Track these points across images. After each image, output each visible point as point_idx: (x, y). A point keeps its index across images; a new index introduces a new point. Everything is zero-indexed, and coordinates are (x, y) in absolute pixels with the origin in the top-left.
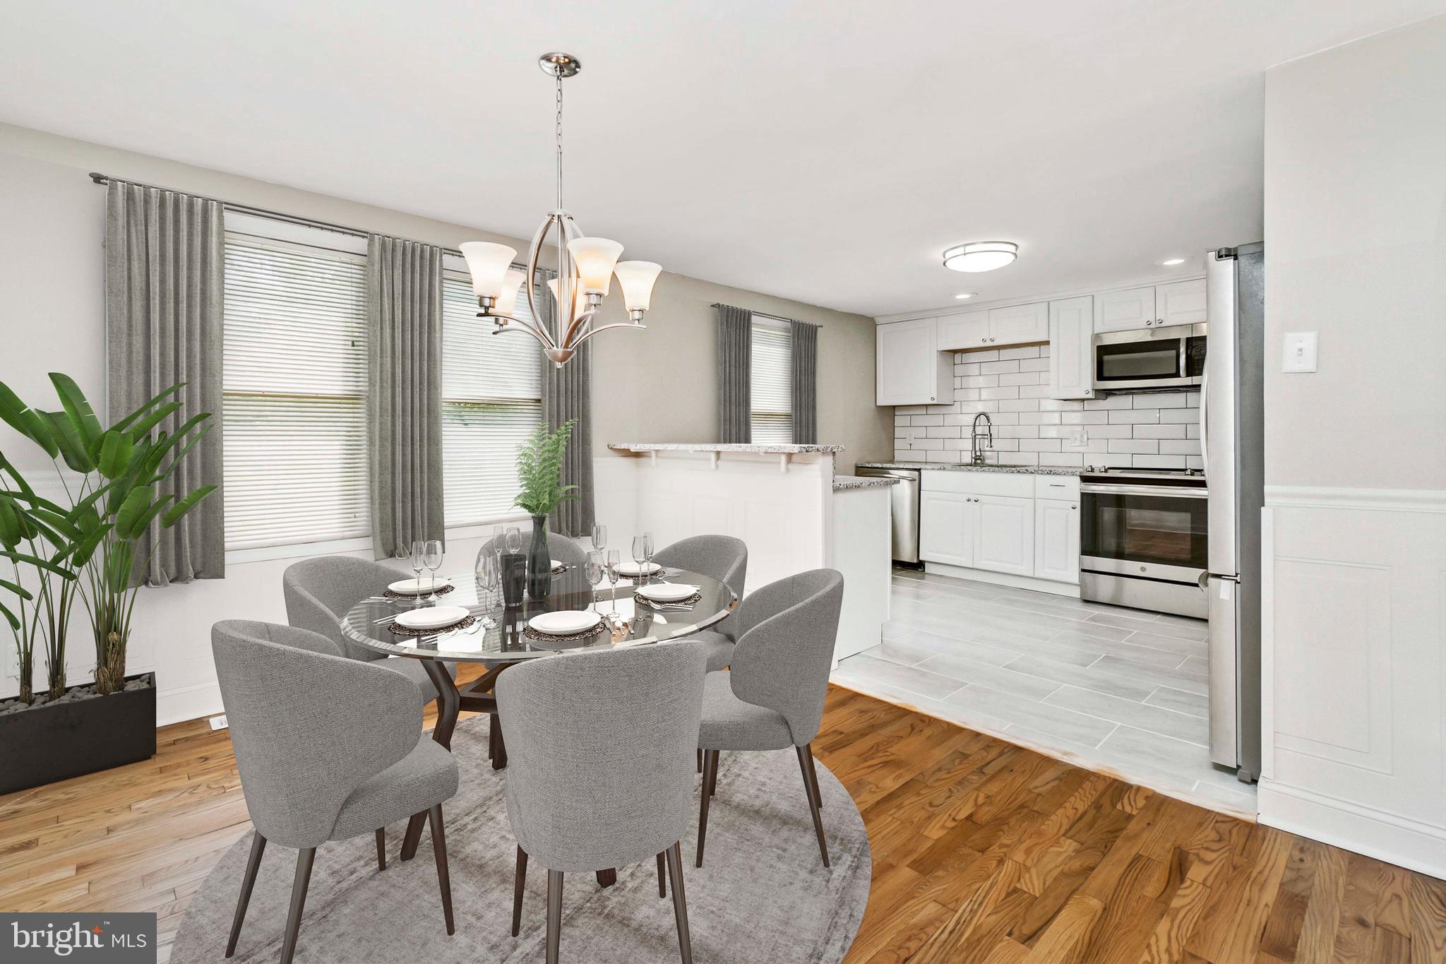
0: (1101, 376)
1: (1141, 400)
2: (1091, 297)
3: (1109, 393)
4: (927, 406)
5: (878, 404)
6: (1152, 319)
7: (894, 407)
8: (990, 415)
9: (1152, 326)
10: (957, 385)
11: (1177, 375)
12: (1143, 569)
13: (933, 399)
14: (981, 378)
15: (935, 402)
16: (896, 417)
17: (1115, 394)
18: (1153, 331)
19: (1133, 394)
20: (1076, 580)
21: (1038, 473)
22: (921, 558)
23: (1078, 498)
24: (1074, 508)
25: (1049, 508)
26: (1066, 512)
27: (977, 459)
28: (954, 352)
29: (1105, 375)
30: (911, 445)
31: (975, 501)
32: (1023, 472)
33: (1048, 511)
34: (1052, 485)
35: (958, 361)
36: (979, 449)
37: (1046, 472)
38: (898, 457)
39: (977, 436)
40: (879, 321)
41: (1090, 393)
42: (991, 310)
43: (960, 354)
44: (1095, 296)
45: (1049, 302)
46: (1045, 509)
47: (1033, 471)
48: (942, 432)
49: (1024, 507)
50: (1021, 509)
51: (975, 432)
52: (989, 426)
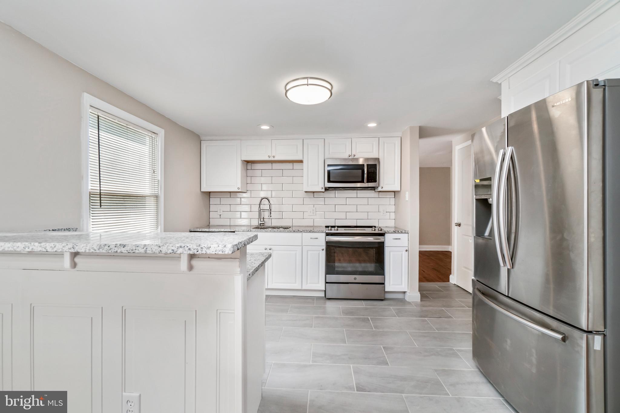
0: (329, 180)
1: (339, 193)
2: (324, 139)
5: (202, 191)
6: (350, 154)
7: (210, 192)
9: (351, 157)
10: (249, 181)
11: (362, 181)
12: (355, 279)
13: (238, 188)
14: (262, 178)
15: (240, 190)
16: (211, 199)
20: (323, 288)
21: (305, 232)
23: (324, 244)
24: (323, 250)
25: (309, 250)
26: (318, 252)
27: (262, 223)
28: (247, 162)
29: (331, 180)
30: (220, 215)
31: (270, 249)
32: (296, 232)
33: (309, 252)
34: (311, 238)
35: (249, 167)
36: (262, 218)
37: (309, 231)
38: (212, 222)
39: (261, 211)
40: (202, 138)
41: (322, 189)
42: (272, 140)
43: (250, 164)
44: (326, 139)
45: (303, 139)
46: (307, 251)
47: (302, 231)
48: (240, 208)
49: (297, 251)
50: (295, 252)
51: (260, 208)
52: (270, 205)
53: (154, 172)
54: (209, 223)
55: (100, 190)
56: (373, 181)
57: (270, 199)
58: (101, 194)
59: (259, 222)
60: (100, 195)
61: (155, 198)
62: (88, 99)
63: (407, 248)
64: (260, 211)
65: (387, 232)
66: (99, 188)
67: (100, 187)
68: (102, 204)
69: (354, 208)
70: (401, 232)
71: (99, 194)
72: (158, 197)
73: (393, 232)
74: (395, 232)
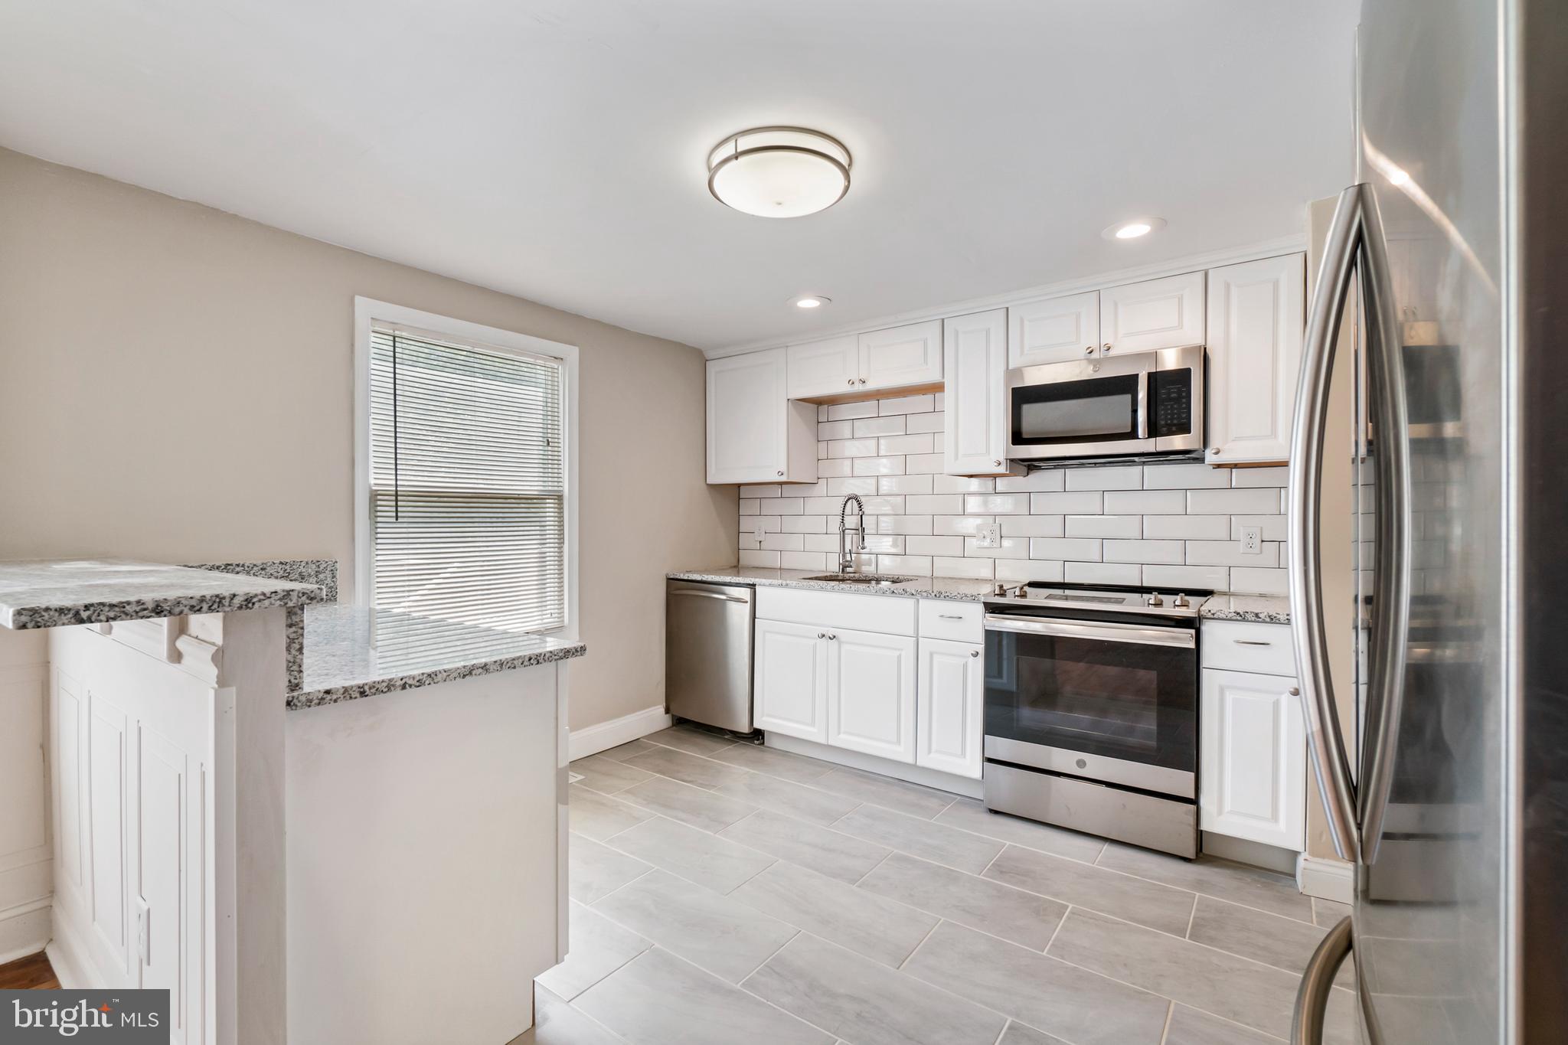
0: (1018, 438)
1: (1076, 477)
2: (1005, 309)
3: (1031, 466)
5: (709, 482)
6: (1094, 345)
7: (739, 486)
8: (863, 499)
9: (1095, 355)
10: (823, 454)
11: (1133, 435)
12: (1081, 764)
13: (781, 473)
14: (854, 444)
15: (784, 479)
16: (740, 502)
17: (1039, 468)
18: (1097, 364)
19: (1065, 467)
20: (977, 774)
21: (924, 597)
22: (756, 725)
23: (980, 638)
24: (976, 654)
25: (937, 653)
26: (963, 660)
27: (848, 565)
28: (816, 404)
29: (1023, 436)
30: (760, 542)
31: (830, 638)
32: (899, 593)
33: (937, 659)
34: (942, 616)
35: (823, 416)
37: (933, 594)
38: (746, 558)
39: (845, 531)
40: (709, 355)
41: (1000, 463)
42: (860, 335)
43: (826, 406)
44: (1010, 309)
45: (943, 320)
46: (931, 655)
48: (803, 524)
49: (901, 650)
50: (898, 653)
51: (844, 525)
52: (861, 516)
53: (548, 444)
54: (737, 560)
55: (396, 485)
56: (1173, 428)
57: (863, 502)
58: (399, 493)
59: (842, 561)
60: (397, 495)
61: (556, 501)
62: (365, 307)
64: (843, 531)
65: (1209, 615)
66: (394, 482)
67: (396, 480)
68: (399, 514)
69: (1131, 527)
71: (394, 493)
72: (562, 499)
73: (1235, 618)
74: (1241, 616)
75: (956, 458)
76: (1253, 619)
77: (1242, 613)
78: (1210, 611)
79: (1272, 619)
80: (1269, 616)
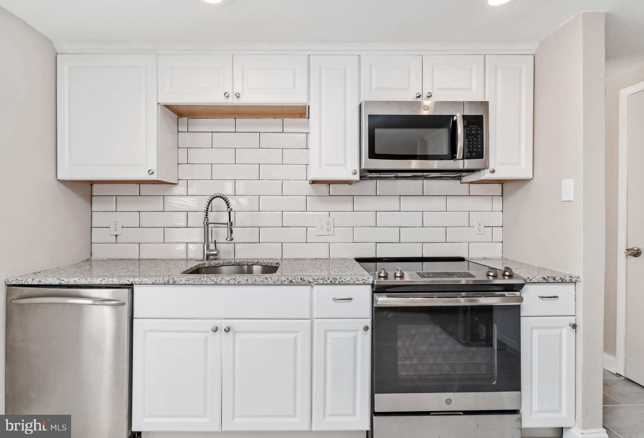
0: (373, 154)
2: (358, 56)
4: (139, 182)
5: (60, 178)
6: (420, 92)
7: (92, 183)
10: (183, 159)
13: (150, 173)
14: (214, 152)
16: (93, 198)
20: (366, 427)
21: (318, 285)
22: (134, 429)
25: (330, 330)
26: (353, 334)
27: (213, 255)
28: (178, 115)
29: (377, 151)
30: (116, 236)
31: (225, 330)
32: (297, 282)
33: (329, 334)
34: (335, 299)
35: (183, 128)
36: (213, 242)
37: (329, 282)
39: (210, 225)
40: (60, 49)
41: (355, 173)
42: (234, 57)
43: (186, 119)
44: (362, 57)
45: (309, 56)
46: (326, 332)
47: (311, 281)
48: (163, 219)
49: (298, 332)
50: (293, 336)
51: (208, 220)
52: (229, 212)
54: (89, 254)
56: (474, 154)
57: (231, 201)
59: (206, 252)
63: (572, 320)
64: (207, 224)
65: (528, 281)
70: (560, 281)
73: (542, 281)
74: (546, 280)
75: (320, 167)
76: (552, 281)
77: (546, 278)
78: (528, 278)
79: (562, 280)
80: (561, 279)
